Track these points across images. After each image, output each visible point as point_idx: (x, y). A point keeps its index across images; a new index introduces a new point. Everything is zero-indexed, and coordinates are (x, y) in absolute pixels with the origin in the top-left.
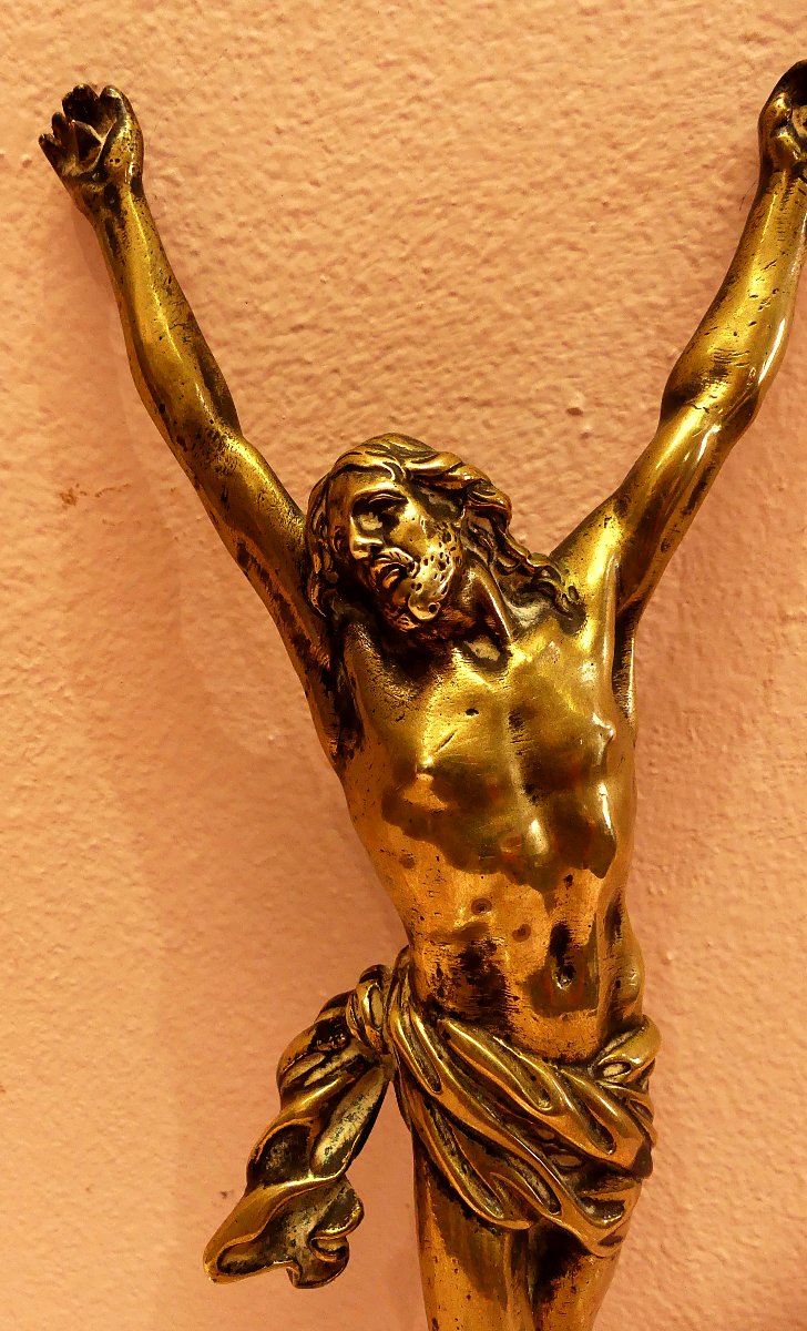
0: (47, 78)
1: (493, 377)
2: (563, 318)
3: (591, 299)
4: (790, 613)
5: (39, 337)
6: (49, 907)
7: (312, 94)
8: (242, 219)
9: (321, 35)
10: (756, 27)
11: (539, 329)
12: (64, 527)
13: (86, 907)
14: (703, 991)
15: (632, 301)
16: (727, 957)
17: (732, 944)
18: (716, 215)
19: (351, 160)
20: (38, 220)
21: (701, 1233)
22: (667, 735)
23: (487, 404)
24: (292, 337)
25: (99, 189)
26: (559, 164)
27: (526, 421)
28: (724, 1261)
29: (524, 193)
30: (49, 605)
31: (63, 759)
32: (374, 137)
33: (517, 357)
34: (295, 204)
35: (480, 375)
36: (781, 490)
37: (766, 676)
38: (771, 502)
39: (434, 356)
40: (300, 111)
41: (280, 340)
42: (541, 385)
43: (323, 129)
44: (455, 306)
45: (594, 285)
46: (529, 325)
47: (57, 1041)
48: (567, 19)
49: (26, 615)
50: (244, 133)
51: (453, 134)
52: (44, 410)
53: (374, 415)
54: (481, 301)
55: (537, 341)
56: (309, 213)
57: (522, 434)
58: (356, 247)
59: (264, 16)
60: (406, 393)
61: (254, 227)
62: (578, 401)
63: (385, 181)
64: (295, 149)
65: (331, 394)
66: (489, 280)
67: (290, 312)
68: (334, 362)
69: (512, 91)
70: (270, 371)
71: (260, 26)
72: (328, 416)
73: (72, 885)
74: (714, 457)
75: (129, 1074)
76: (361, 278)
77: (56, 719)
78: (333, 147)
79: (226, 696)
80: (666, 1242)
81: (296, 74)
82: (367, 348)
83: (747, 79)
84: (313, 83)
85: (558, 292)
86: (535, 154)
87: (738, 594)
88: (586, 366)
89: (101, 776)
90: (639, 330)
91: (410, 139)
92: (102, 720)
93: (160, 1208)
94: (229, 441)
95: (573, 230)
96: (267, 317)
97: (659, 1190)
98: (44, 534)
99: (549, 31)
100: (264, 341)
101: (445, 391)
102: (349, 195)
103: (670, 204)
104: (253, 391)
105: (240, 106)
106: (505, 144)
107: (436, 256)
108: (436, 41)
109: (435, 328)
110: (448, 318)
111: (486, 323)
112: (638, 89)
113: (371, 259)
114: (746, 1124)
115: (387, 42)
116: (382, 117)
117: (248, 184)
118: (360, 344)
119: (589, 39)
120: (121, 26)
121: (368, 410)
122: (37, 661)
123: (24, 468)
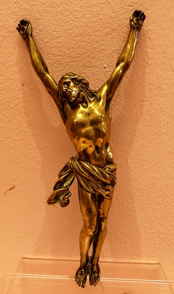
0: (17, 18)
1: (91, 62)
2: (102, 52)
3: (107, 49)
4: (144, 100)
5: (17, 59)
6: (22, 154)
7: (59, 18)
8: (49, 38)
9: (60, 9)
10: (130, 4)
11: (98, 54)
12: (22, 89)
13: (28, 154)
14: (135, 167)
15: (113, 49)
16: (138, 161)
17: (139, 159)
18: (126, 34)
19: (66, 28)
20: (17, 40)
21: (138, 212)
22: (125, 122)
23: (90, 67)
24: (58, 57)
25: (25, 36)
26: (100, 27)
27: (97, 69)
28: (142, 217)
29: (94, 32)
30: (20, 102)
31: (24, 129)
32: (70, 24)
33: (95, 59)
34: (57, 36)
35: (89, 62)
36: (141, 79)
37: (141, 111)
38: (139, 81)
39: (81, 59)
40: (57, 21)
41: (56, 58)
42: (99, 63)
43: (61, 23)
44: (84, 51)
45: (107, 47)
46: (96, 54)
47: (24, 178)
48: (99, 4)
49: (17, 104)
50: (49, 24)
51: (82, 23)
52: (18, 71)
53: (72, 69)
54: (88, 50)
55: (98, 56)
56: (60, 37)
57: (96, 72)
58: (67, 42)
59: (51, 6)
60: (77, 66)
61: (51, 40)
62: (105, 66)
63: (71, 31)
64: (57, 27)
65: (65, 66)
66: (89, 46)
67: (57, 53)
68: (65, 61)
69: (91, 16)
70: (55, 63)
71: (50, 8)
72: (65, 70)
73: (26, 150)
74: (122, 74)
75: (37, 184)
76: (69, 47)
77: (22, 122)
78: (63, 26)
79: (50, 117)
80: (132, 213)
81: (56, 15)
82: (70, 59)
83: (129, 12)
84: (59, 16)
85: (101, 48)
86: (96, 26)
87: (135, 97)
88: (106, 60)
89: (30, 131)
90: (115, 54)
91: (75, 24)
92: (30, 122)
93: (43, 208)
94: (46, 74)
95: (103, 38)
96: (54, 54)
97: (130, 204)
98: (19, 91)
99: (97, 6)
100: (53, 58)
101: (83, 65)
102: (66, 34)
103: (118, 33)
104: (52, 66)
105: (48, 20)
106: (91, 24)
107: (80, 43)
108: (79, 9)
109: (81, 55)
110: (83, 53)
111: (89, 54)
112: (112, 15)
113: (70, 44)
114: (144, 191)
115: (71, 9)
116: (71, 21)
117: (50, 33)
118: (69, 58)
119: (103, 7)
120: (29, 9)
121: (71, 69)
122: (19, 112)
123: (16, 80)
